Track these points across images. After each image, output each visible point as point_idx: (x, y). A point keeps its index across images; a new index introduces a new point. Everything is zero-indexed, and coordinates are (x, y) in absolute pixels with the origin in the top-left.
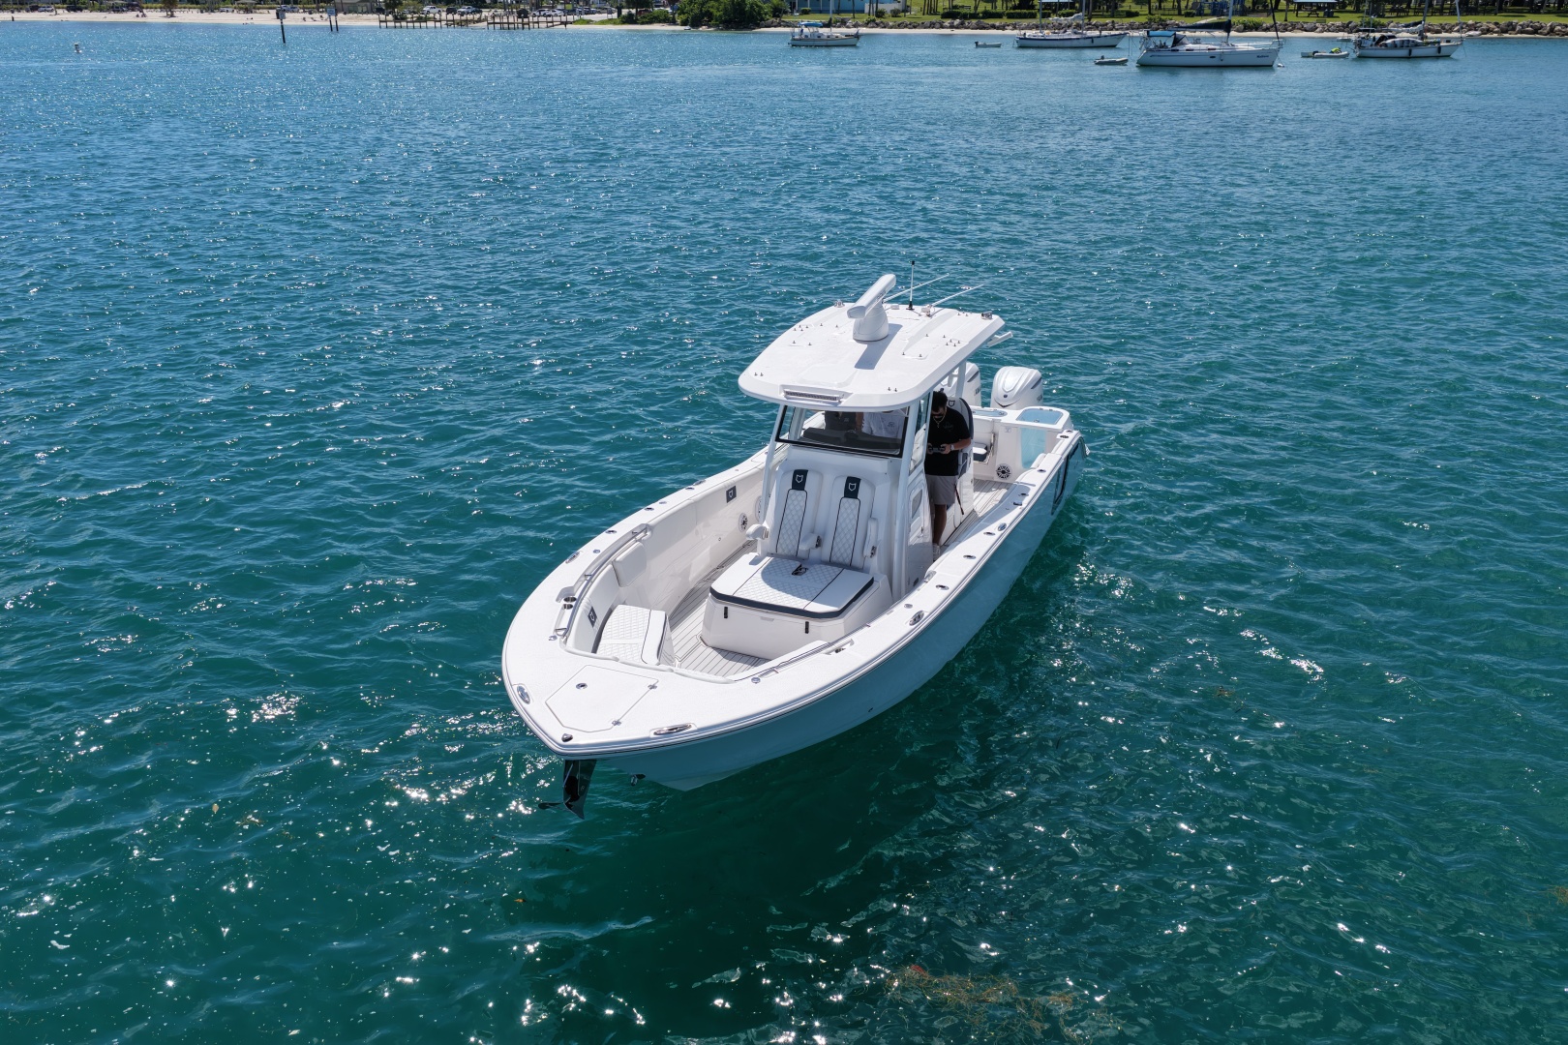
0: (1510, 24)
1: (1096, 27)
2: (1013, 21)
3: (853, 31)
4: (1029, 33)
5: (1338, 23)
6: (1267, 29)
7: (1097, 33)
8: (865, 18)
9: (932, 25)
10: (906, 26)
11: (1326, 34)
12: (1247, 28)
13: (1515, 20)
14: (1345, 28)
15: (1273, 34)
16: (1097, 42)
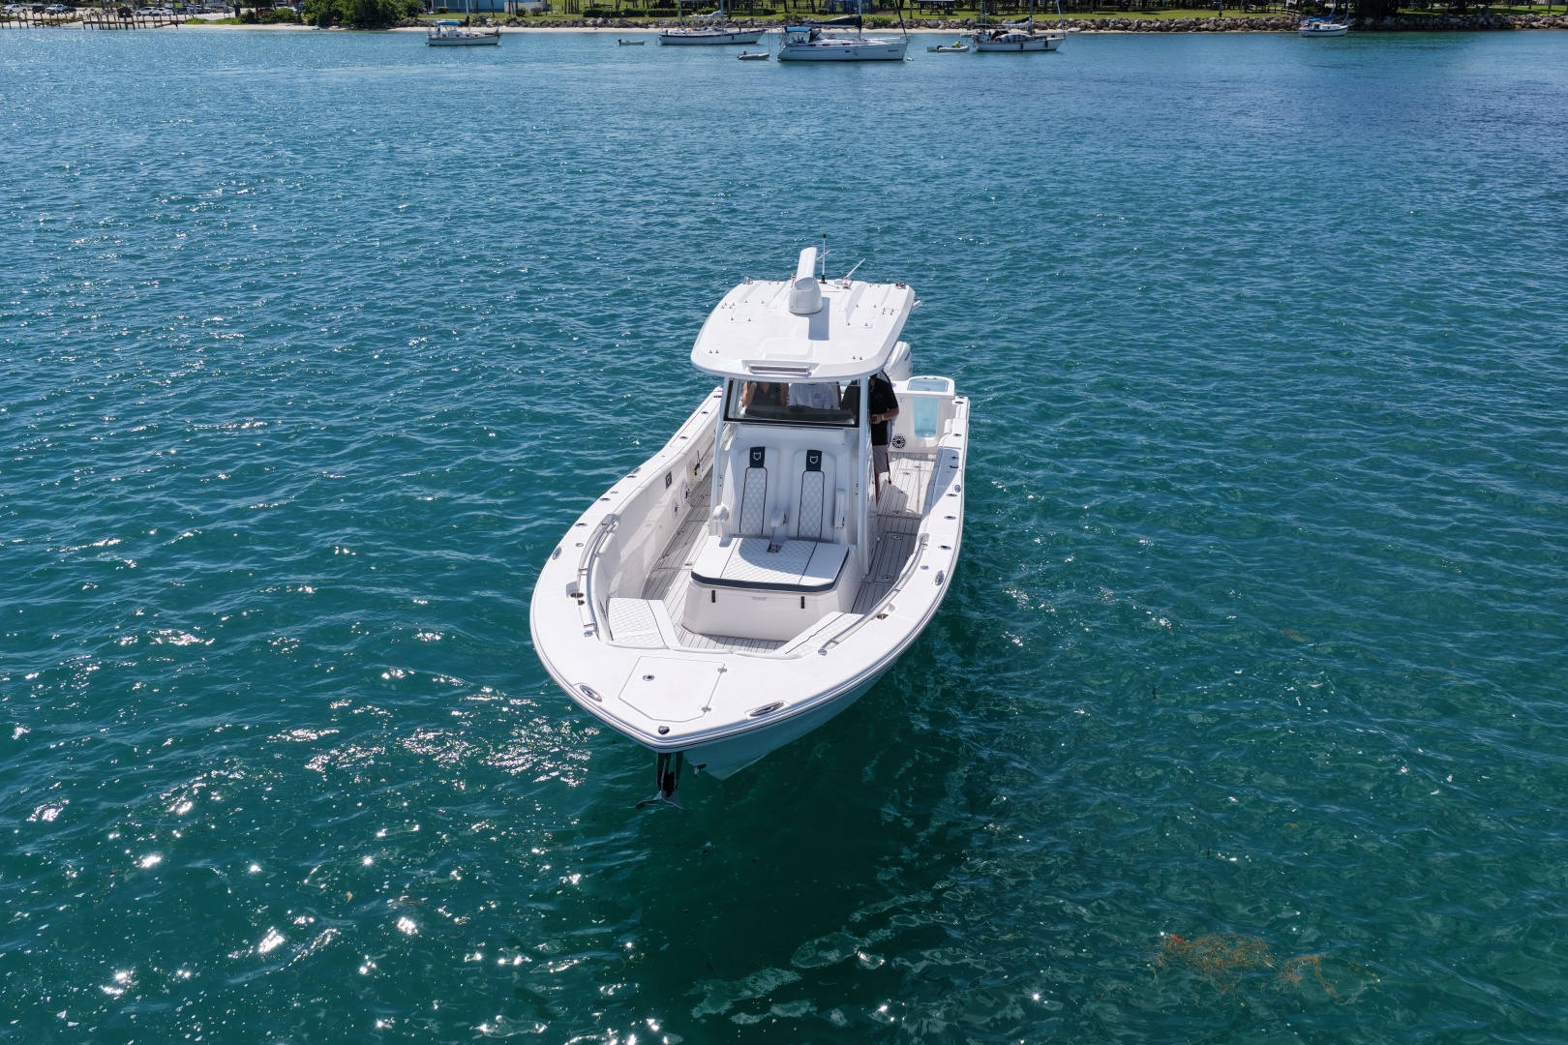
0: (1104, 21)
1: (736, 24)
2: (656, 19)
3: (493, 30)
4: (671, 31)
5: (958, 20)
6: (895, 26)
7: (737, 30)
8: (506, 17)
9: (575, 24)
10: (548, 25)
11: (948, 31)
12: (877, 25)
13: (1108, 18)
14: (964, 24)
15: (901, 30)
16: (737, 39)
